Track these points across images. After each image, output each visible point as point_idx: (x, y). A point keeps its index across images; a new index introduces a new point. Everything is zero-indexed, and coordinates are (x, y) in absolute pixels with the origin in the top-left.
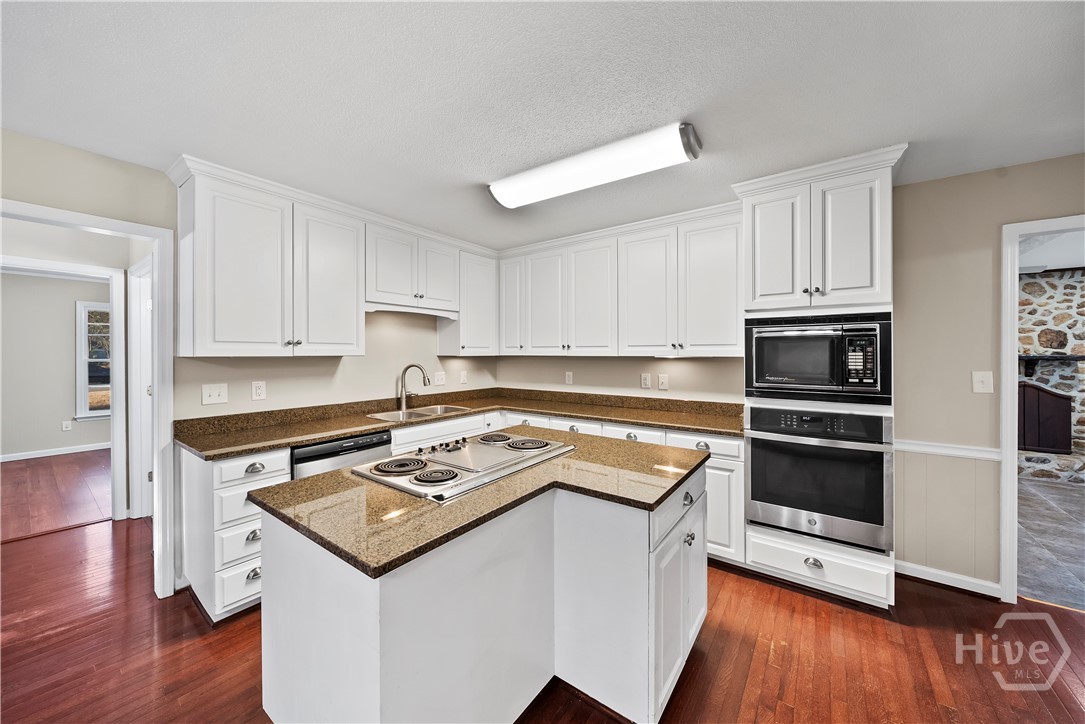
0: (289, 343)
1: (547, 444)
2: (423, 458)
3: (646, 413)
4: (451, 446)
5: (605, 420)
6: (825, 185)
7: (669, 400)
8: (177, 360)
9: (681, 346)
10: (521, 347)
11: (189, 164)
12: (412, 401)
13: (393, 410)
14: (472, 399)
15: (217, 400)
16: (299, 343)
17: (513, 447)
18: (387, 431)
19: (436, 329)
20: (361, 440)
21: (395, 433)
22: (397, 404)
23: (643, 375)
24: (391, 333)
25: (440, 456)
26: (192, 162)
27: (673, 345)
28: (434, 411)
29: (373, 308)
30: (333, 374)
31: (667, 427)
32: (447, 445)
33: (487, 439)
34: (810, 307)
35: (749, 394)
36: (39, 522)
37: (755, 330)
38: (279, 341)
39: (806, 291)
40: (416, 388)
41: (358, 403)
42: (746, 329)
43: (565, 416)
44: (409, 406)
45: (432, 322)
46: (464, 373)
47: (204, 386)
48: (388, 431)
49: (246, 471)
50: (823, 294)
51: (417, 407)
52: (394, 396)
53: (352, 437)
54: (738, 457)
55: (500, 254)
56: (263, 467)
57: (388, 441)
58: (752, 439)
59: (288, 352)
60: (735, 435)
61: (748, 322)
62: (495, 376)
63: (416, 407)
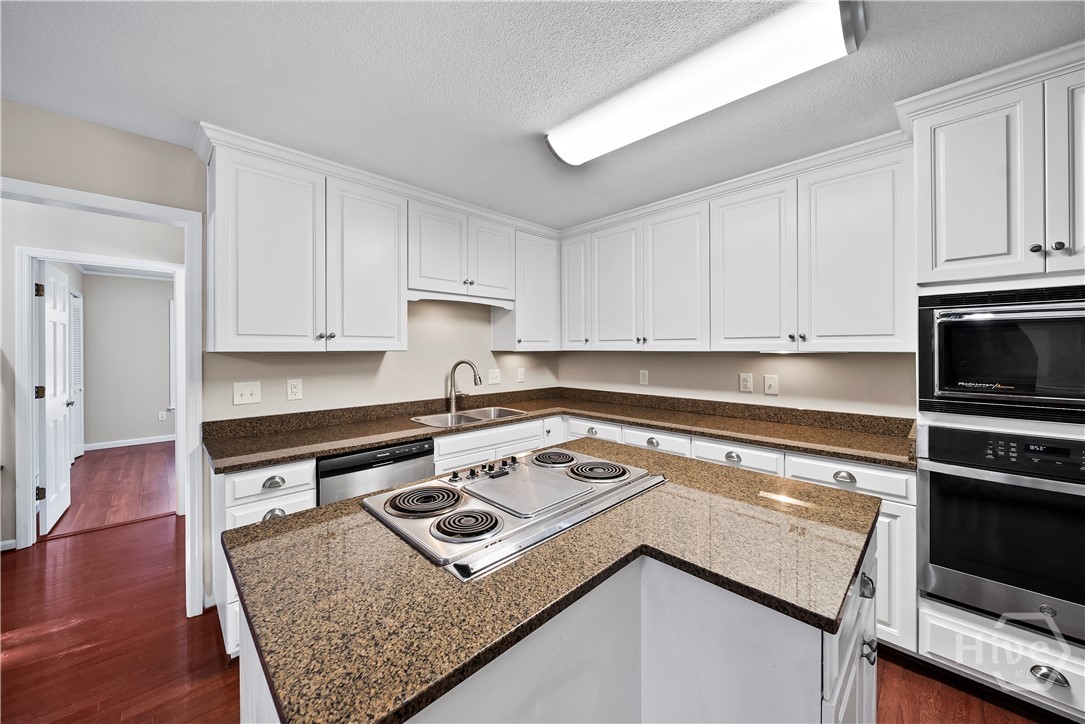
0: (321, 337)
1: (624, 473)
2: (458, 486)
3: (748, 424)
4: (496, 469)
5: (695, 433)
6: (1071, 80)
7: (780, 409)
8: (205, 355)
9: (803, 338)
10: (587, 341)
11: (209, 133)
12: (463, 402)
13: (442, 412)
14: (531, 399)
15: (250, 400)
16: (332, 336)
17: (578, 473)
18: (429, 439)
19: (489, 322)
20: (397, 450)
21: (438, 442)
22: (444, 405)
23: (743, 375)
24: (438, 324)
25: (480, 484)
26: (211, 131)
27: (792, 337)
28: (487, 415)
29: (416, 297)
30: (375, 371)
31: (787, 448)
32: (491, 468)
33: (544, 458)
34: (1044, 274)
35: (925, 407)
36: (115, 512)
37: (937, 313)
38: (310, 333)
39: (1036, 249)
40: (466, 387)
41: (402, 404)
42: (920, 312)
43: (642, 425)
44: (459, 408)
45: (485, 312)
46: (521, 371)
47: (235, 384)
48: (431, 439)
49: (264, 486)
50: (1071, 252)
51: (469, 408)
52: (443, 397)
53: (388, 445)
54: (906, 498)
55: (562, 232)
56: (283, 481)
57: (430, 451)
58: (931, 472)
59: (320, 346)
60: (900, 466)
61: (923, 301)
62: (556, 374)
63: (465, 409)
